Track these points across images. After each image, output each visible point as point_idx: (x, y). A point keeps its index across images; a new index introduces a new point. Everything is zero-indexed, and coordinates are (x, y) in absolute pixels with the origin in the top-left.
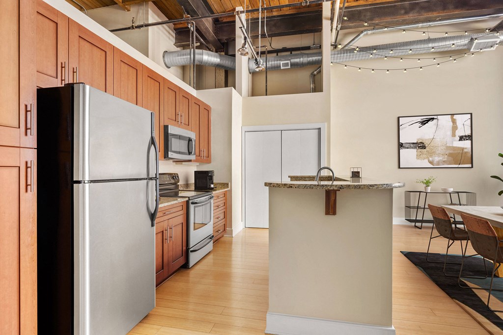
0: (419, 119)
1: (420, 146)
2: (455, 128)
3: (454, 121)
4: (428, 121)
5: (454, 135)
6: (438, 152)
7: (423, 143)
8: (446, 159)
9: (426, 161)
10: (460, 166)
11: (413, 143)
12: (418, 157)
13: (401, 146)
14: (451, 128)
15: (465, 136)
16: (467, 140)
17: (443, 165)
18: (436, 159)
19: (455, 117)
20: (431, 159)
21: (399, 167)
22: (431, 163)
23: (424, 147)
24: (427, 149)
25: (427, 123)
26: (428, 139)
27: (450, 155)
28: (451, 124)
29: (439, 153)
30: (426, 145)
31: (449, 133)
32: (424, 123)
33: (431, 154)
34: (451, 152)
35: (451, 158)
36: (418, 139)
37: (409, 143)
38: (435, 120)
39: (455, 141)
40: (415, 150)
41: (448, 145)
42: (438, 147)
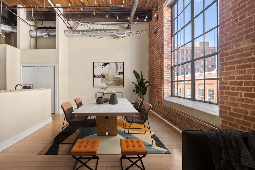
0: (102, 64)
1: (103, 76)
2: (117, 69)
3: (117, 65)
4: (106, 64)
5: (116, 72)
6: (110, 80)
7: (104, 75)
8: (113, 83)
9: (105, 83)
10: (119, 86)
11: (100, 75)
12: (102, 82)
13: (94, 76)
14: (115, 68)
15: (121, 72)
16: (122, 74)
17: (112, 85)
18: (110, 83)
19: (117, 63)
21: (94, 87)
22: (107, 84)
23: (104, 77)
24: (106, 78)
25: (106, 65)
26: (106, 73)
27: (115, 81)
28: (116, 66)
30: (105, 76)
31: (115, 71)
32: (104, 65)
33: (107, 80)
34: (115, 80)
35: (115, 83)
36: (102, 73)
37: (98, 75)
38: (109, 65)
39: (117, 74)
40: (101, 78)
41: (114, 76)
42: (110, 77)
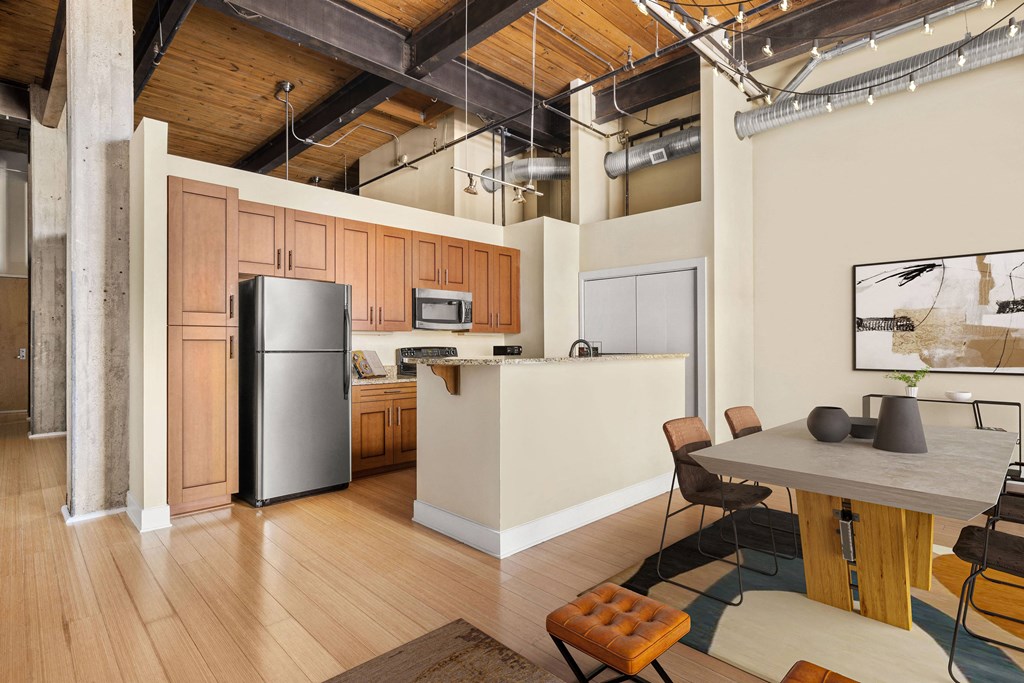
0: (900, 268)
1: (902, 324)
2: (986, 284)
3: (985, 270)
4: (920, 271)
5: (984, 300)
6: (943, 338)
7: (908, 319)
8: (963, 354)
9: (916, 356)
10: (999, 370)
11: (886, 319)
12: (897, 347)
13: (858, 324)
14: (977, 285)
15: (1015, 303)
16: (1019, 310)
17: (957, 366)
18: (940, 353)
19: (988, 259)
20: (926, 353)
21: (854, 368)
22: (925, 360)
23: (910, 327)
24: (917, 331)
25: (919, 275)
26: (920, 311)
27: (974, 345)
28: (978, 275)
29: (946, 341)
30: (916, 323)
31: (973, 296)
32: (909, 276)
33: (928, 341)
34: (976, 338)
35: (975, 353)
36: (897, 311)
37: (877, 319)
38: (936, 270)
39: (987, 313)
40: (890, 334)
41: (968, 322)
42: (944, 326)
